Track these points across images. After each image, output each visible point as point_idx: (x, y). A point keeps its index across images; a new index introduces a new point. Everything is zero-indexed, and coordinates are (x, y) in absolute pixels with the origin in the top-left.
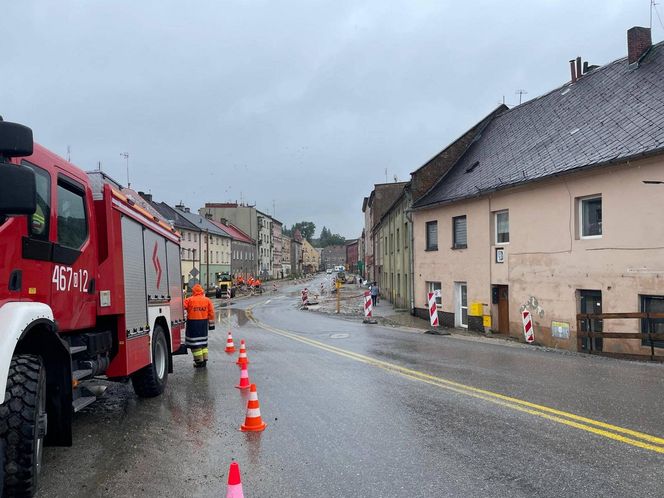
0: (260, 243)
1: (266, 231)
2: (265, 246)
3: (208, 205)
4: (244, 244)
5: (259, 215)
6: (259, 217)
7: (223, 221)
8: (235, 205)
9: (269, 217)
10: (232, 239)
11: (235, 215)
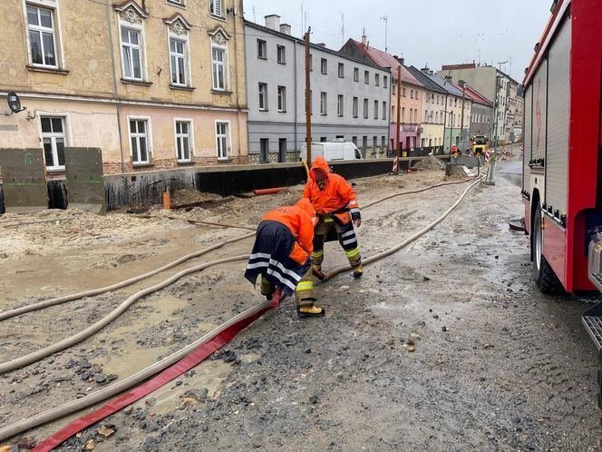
0: (497, 105)
1: (503, 92)
2: (502, 109)
3: (445, 68)
4: (482, 107)
5: (498, 74)
6: (498, 77)
7: (461, 83)
8: (473, 66)
9: (507, 77)
10: (473, 102)
11: (472, 76)
